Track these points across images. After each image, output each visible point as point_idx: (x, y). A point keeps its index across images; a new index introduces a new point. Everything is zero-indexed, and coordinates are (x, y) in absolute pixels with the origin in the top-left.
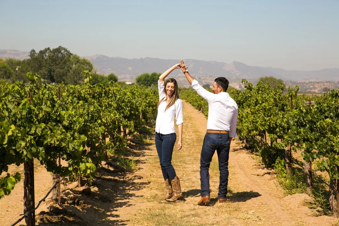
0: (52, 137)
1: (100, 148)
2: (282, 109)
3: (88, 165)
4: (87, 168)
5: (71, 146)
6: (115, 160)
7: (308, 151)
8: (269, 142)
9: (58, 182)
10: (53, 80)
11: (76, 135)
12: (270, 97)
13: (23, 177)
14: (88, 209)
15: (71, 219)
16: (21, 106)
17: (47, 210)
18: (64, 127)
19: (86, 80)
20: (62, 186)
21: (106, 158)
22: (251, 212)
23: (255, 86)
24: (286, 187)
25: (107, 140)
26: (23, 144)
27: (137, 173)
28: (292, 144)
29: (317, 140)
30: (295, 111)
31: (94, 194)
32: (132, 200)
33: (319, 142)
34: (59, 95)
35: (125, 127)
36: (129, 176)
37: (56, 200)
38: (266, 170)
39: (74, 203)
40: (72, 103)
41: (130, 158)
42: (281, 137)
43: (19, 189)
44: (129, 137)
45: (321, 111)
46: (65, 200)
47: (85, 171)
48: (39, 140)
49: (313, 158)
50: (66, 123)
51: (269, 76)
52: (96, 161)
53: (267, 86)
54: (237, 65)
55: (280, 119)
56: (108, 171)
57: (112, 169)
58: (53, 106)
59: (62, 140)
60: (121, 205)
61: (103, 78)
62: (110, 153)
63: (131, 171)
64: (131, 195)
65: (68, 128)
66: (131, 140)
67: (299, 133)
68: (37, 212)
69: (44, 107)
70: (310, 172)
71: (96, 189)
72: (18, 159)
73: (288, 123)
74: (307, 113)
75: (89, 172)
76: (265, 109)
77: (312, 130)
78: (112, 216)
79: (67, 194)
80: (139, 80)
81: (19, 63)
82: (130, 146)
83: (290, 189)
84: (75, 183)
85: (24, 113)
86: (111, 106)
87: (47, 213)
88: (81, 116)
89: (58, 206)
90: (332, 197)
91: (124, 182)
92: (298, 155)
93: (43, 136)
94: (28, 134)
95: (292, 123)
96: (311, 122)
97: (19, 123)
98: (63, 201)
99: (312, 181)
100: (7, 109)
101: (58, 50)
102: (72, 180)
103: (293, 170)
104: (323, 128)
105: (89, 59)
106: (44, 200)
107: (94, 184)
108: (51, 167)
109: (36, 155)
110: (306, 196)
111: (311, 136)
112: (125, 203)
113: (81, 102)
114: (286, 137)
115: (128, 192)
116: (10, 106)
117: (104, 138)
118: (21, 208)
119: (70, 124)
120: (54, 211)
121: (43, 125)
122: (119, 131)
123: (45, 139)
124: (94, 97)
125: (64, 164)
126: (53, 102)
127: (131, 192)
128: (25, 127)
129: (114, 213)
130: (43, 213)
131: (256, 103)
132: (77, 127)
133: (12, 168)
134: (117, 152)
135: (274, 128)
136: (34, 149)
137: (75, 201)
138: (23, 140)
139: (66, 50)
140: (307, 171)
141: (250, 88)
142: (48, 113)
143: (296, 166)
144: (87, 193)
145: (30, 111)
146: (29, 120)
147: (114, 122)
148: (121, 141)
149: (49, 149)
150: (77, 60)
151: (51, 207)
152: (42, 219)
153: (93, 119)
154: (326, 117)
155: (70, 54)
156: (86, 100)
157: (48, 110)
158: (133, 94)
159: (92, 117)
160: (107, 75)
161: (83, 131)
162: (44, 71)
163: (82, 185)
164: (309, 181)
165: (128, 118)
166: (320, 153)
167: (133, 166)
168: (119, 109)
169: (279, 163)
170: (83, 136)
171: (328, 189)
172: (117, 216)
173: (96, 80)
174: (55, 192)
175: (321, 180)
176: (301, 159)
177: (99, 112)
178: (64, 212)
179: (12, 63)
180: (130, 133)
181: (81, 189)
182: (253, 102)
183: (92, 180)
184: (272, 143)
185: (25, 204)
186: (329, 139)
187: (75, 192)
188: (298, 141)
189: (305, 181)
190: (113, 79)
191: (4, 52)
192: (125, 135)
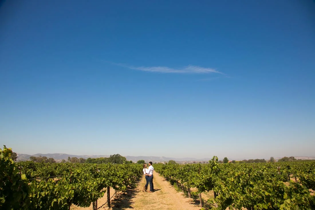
0: (114, 180)
1: (127, 182)
2: (175, 170)
3: (124, 187)
4: (124, 188)
5: (119, 182)
6: (131, 185)
7: (182, 181)
8: (172, 178)
9: (116, 192)
10: (116, 163)
11: (121, 178)
12: (172, 166)
13: (107, 191)
14: (124, 199)
15: (120, 202)
16: (106, 172)
17: (113, 199)
18: (118, 177)
19: (124, 164)
20: (117, 192)
21: (129, 184)
22: (168, 198)
23: (168, 163)
24: (177, 191)
25: (130, 179)
26: (107, 182)
27: (137, 188)
28: (178, 179)
29: (184, 178)
30: (178, 170)
31: (126, 194)
32: (136, 196)
33: (185, 178)
34: (117, 168)
35: (134, 176)
36: (135, 189)
37: (116, 197)
38: (172, 186)
39: (120, 197)
40: (120, 170)
41: (136, 184)
42: (175, 177)
43: (106, 194)
44: (135, 178)
45: (185, 170)
46: (118, 196)
47: (123, 189)
48: (111, 181)
49: (183, 183)
50: (118, 176)
51: (171, 160)
52: (126, 185)
53: (171, 163)
54: (163, 157)
55: (175, 172)
56: (130, 188)
57: (131, 187)
58: (115, 171)
59: (117, 181)
60: (133, 197)
61: (128, 162)
62: (130, 183)
63: (136, 188)
64: (136, 195)
65: (119, 177)
66: (136, 179)
67: (179, 176)
68: (111, 200)
69: (112, 172)
70: (183, 186)
71: (126, 193)
72: (105, 186)
73: (176, 173)
74: (181, 171)
75: (124, 189)
76: (170, 170)
77: (183, 175)
78: (131, 201)
79: (119, 195)
80: (138, 162)
81: (107, 158)
82: (136, 180)
83: (178, 191)
84: (121, 192)
85: (107, 174)
86: (130, 170)
87: (113, 200)
88: (122, 174)
89: (116, 198)
90: (188, 193)
91: (134, 191)
92: (180, 181)
93: (112, 180)
94: (108, 179)
95: (177, 173)
96: (182, 173)
97: (106, 176)
98: (118, 197)
99: (184, 188)
100: (103, 173)
101: (117, 155)
102: (120, 191)
103: (178, 185)
104: (185, 175)
105: (125, 157)
106: (112, 197)
107: (126, 192)
108: (115, 188)
109: (110, 185)
110: (182, 193)
111: (183, 177)
112: (134, 197)
113: (122, 170)
114: (176, 177)
115: (135, 194)
116: (104, 172)
117: (128, 179)
118: (107, 199)
119: (119, 176)
120: (115, 200)
121: (112, 177)
122: (133, 177)
123: (113, 181)
124: (126, 168)
125: (118, 187)
126: (115, 170)
127: (136, 194)
128: (107, 178)
129: (131, 200)
130: (112, 200)
131: (168, 168)
132: (121, 177)
133: (104, 189)
134: (132, 182)
135: (173, 175)
136: (109, 184)
137: (121, 197)
138: (107, 181)
139: (119, 155)
140: (182, 186)
141: (167, 164)
142: (114, 173)
143: (179, 184)
144: (124, 194)
145: (109, 173)
146: (108, 175)
147: (131, 174)
148: (133, 179)
149: (113, 183)
150: (122, 157)
151: (115, 199)
152: (112, 202)
153: (125, 174)
154: (186, 172)
155: (120, 156)
156: (124, 169)
157: (114, 172)
158: (136, 166)
159: (125, 173)
160: (130, 161)
161: (123, 177)
162: (114, 160)
163: (123, 192)
164: (183, 189)
165: (135, 173)
166: (185, 181)
167: (136, 186)
168: (132, 171)
169: (175, 184)
170: (123, 179)
171: (187, 190)
172: (132, 201)
173: (127, 162)
174: (115, 194)
175: (186, 188)
176: (180, 183)
177: (127, 172)
178: (118, 200)
179: (106, 159)
180: (136, 177)
181: (123, 193)
182: (167, 168)
183: (125, 190)
184: (173, 178)
185: (107, 198)
186: (187, 177)
187: (121, 194)
188: (179, 178)
189: (182, 188)
190: (131, 162)
191: (104, 156)
192: (134, 178)
